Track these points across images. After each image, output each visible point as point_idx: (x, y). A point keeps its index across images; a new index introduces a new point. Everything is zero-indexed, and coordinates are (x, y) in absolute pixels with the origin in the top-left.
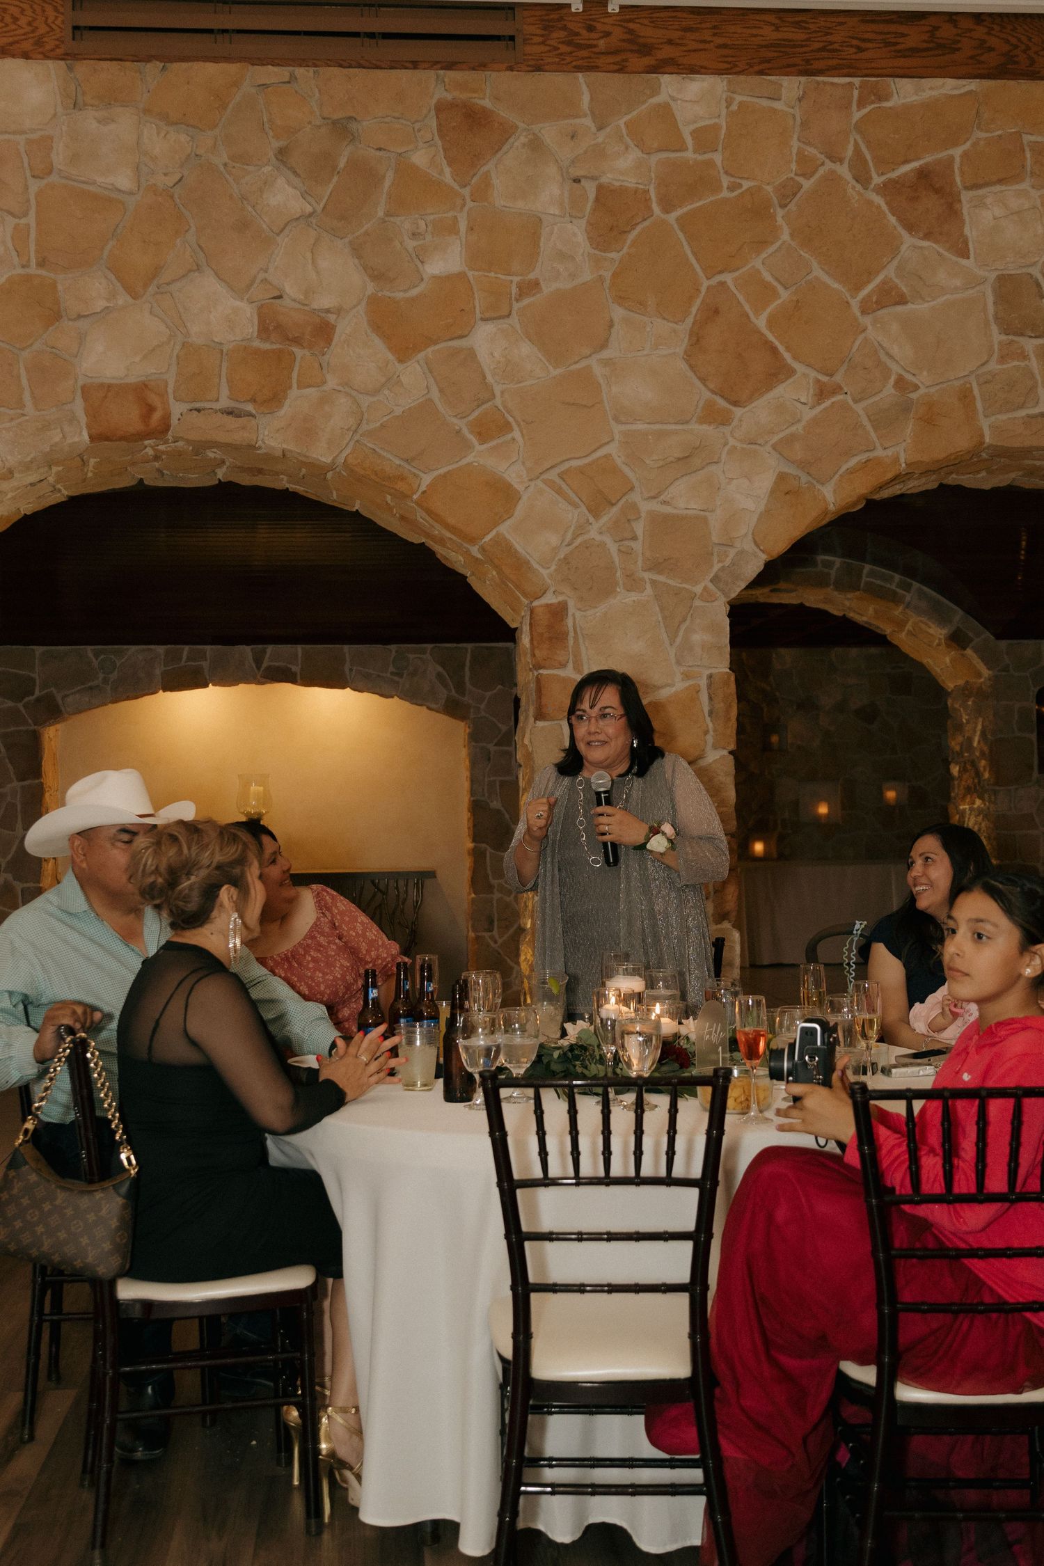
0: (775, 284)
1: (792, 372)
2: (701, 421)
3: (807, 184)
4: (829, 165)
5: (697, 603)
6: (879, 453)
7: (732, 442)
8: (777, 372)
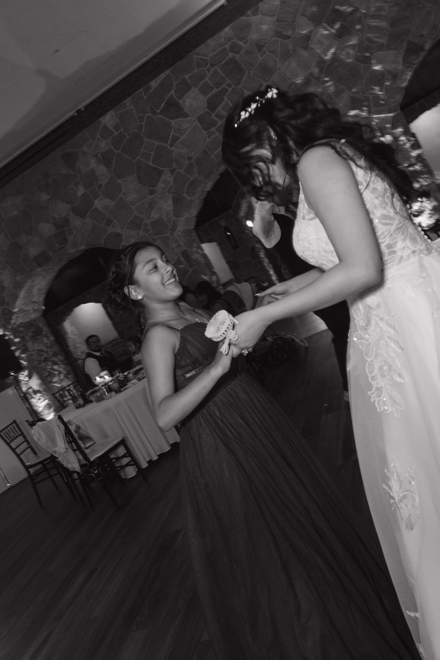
0: (149, 152)
1: (163, 171)
2: (150, 194)
3: (144, 123)
4: (146, 115)
5: (170, 237)
6: (192, 179)
7: (159, 196)
8: (160, 173)
